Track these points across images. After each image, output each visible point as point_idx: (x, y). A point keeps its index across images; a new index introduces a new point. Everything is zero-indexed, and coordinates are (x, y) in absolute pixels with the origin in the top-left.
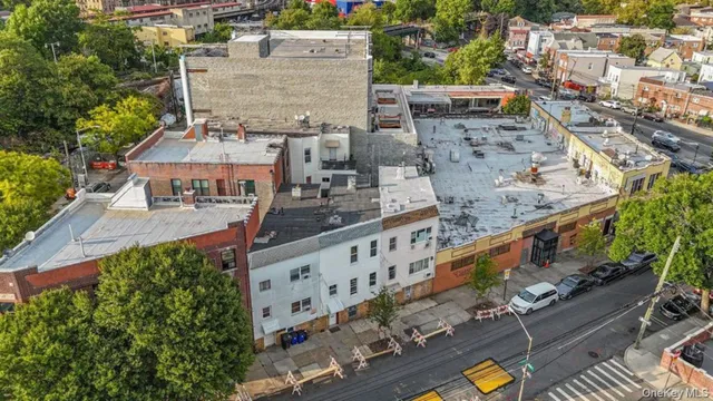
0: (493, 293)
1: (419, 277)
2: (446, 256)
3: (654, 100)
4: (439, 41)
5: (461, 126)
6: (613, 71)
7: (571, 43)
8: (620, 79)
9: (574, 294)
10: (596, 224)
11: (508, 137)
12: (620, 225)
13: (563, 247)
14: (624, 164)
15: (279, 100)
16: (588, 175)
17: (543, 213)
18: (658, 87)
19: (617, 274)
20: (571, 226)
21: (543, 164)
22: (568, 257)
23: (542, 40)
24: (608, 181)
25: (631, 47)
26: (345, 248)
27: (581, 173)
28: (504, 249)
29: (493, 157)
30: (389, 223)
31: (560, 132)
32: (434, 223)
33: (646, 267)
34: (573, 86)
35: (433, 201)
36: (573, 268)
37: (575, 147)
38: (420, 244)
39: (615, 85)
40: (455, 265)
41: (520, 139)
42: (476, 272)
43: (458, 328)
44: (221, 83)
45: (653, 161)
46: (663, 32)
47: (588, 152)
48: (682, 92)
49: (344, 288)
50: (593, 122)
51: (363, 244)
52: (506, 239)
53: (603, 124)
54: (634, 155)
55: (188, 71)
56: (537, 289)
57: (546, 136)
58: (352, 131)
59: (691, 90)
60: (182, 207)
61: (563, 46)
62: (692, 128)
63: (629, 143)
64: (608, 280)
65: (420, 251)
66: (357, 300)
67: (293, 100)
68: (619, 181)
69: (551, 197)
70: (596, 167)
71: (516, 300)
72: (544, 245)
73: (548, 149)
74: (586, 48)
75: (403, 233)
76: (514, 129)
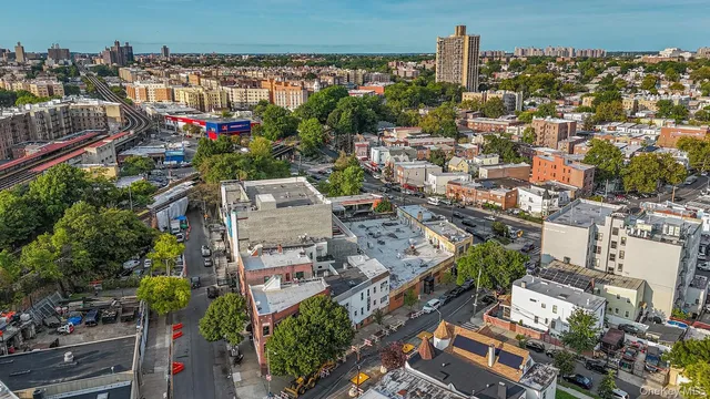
0: (415, 308)
1: (384, 305)
2: (393, 294)
3: (457, 194)
4: (307, 156)
5: (363, 226)
6: (432, 178)
7: (401, 157)
8: (436, 181)
9: (446, 302)
10: (448, 270)
11: (391, 230)
12: (459, 269)
13: (436, 284)
14: (454, 240)
15: (286, 228)
16: (438, 247)
17: (424, 269)
18: (458, 187)
19: (461, 292)
20: (438, 273)
21: (415, 244)
22: (439, 288)
23: (381, 155)
24: (448, 250)
25: (438, 157)
26: (359, 295)
27: (435, 247)
28: (414, 287)
29: (389, 243)
30: (375, 280)
31: (419, 226)
32: (388, 279)
33: (472, 287)
34: (410, 188)
35: (385, 270)
36: (442, 293)
37: (428, 233)
38: (384, 289)
39: (434, 186)
40: (397, 297)
41: (398, 230)
42: (405, 298)
43: (407, 323)
44: (255, 224)
45: (466, 237)
46: (453, 140)
47: (436, 236)
48: (472, 190)
49: (359, 313)
50: (433, 219)
51: (365, 291)
52: (414, 283)
53: (439, 219)
54: (457, 235)
55: (238, 219)
56: (431, 302)
57: (411, 228)
58: (326, 239)
59: (476, 188)
60: (294, 286)
61: (397, 160)
62: (480, 210)
63: (453, 228)
64: (459, 295)
65: (385, 292)
66: (364, 317)
67: (294, 228)
68: (453, 249)
69: (426, 260)
70: (441, 243)
71: (425, 308)
72: (429, 283)
73: (414, 235)
74: (411, 159)
75: (378, 284)
76: (391, 225)
